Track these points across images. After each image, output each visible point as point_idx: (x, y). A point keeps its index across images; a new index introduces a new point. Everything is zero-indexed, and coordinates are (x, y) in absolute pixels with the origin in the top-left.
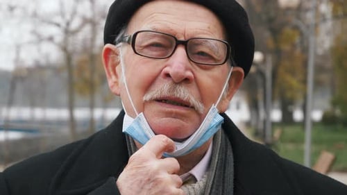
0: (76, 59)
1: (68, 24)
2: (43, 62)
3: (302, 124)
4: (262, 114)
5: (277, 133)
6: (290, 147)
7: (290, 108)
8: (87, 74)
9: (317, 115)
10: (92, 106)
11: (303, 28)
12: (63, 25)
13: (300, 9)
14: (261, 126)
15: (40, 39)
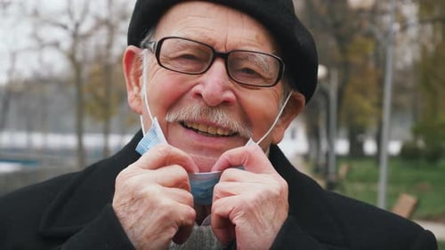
0: (87, 71)
1: (77, 25)
2: (45, 73)
3: (376, 158)
4: (324, 145)
5: (343, 170)
6: (359, 187)
7: (360, 137)
8: (101, 92)
9: (394, 147)
10: (106, 132)
11: (379, 36)
12: (71, 27)
13: (375, 12)
14: (322, 160)
15: (42, 45)
